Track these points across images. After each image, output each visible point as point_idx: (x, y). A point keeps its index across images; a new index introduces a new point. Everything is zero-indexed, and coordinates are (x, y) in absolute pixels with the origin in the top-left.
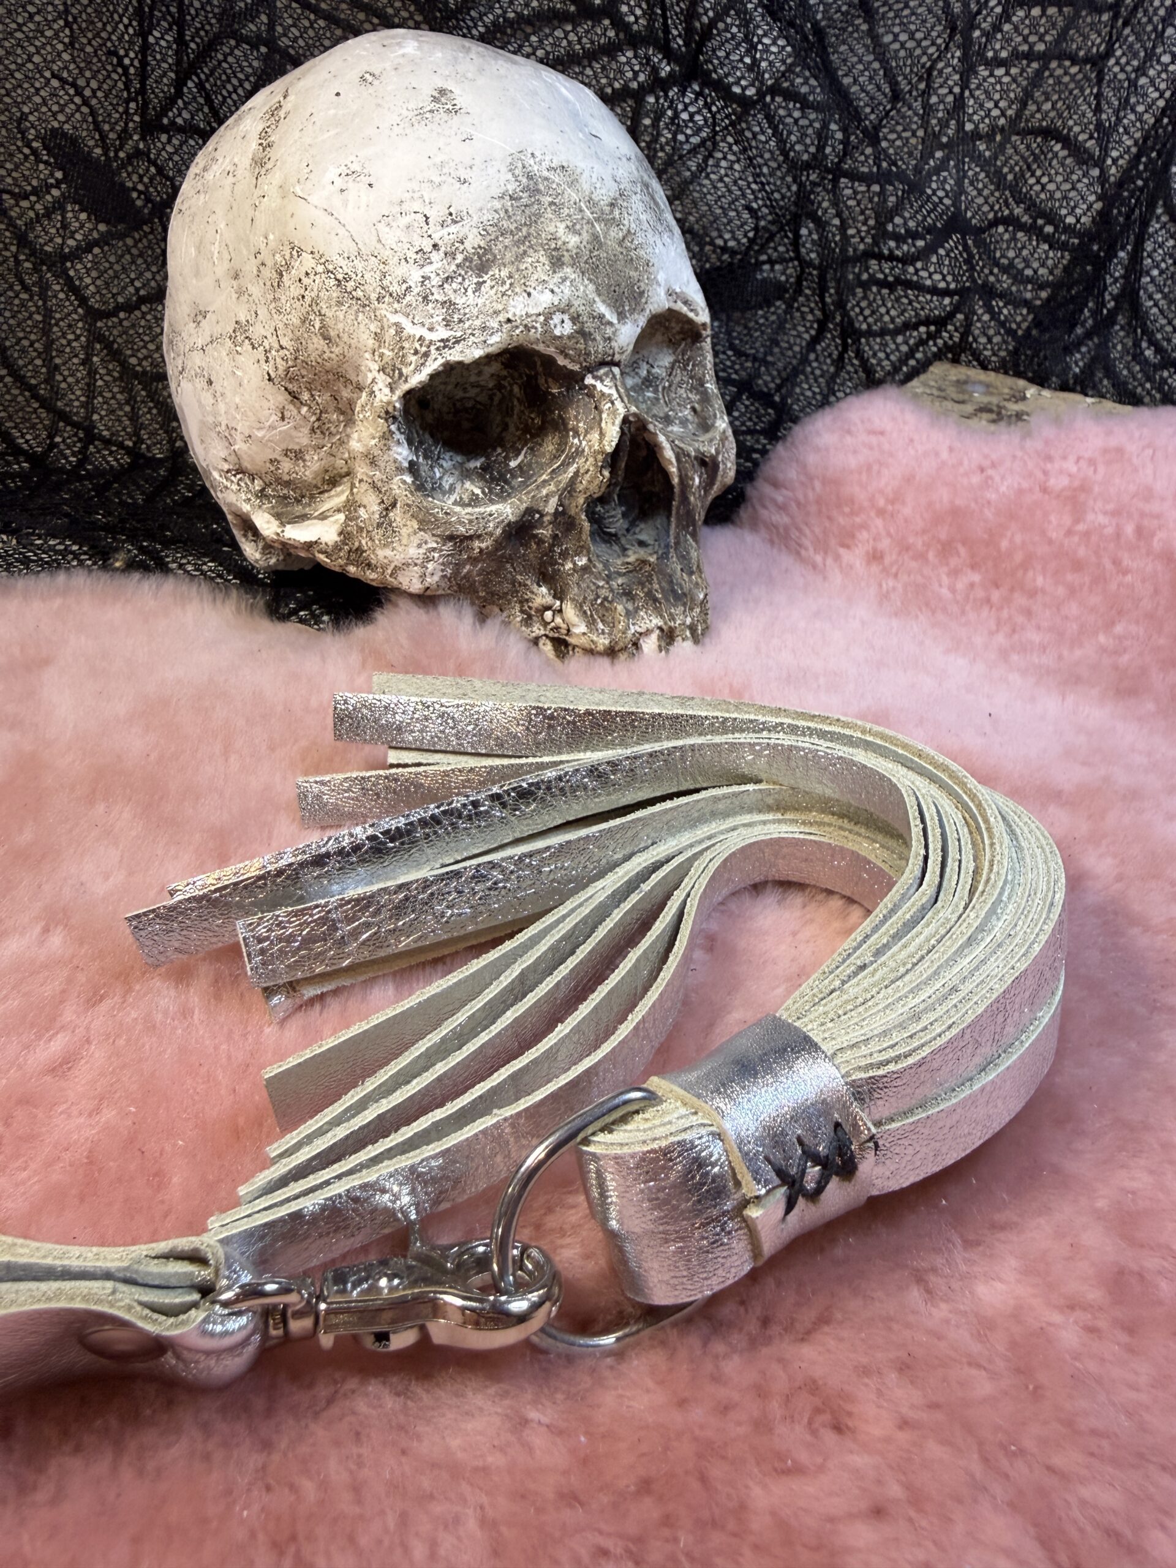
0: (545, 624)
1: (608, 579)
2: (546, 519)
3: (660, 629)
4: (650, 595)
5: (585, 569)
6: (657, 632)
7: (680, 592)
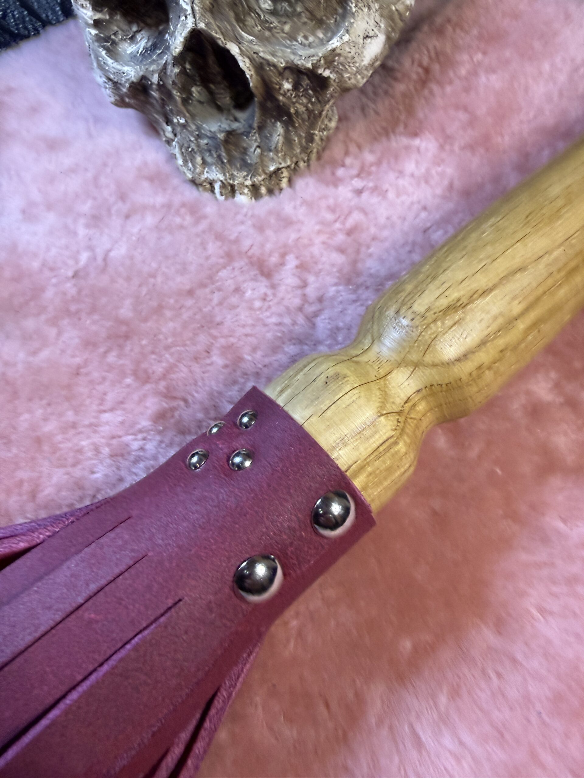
2: (154, 86)
3: (221, 181)
4: (219, 157)
5: (184, 126)
6: (220, 183)
7: (249, 162)
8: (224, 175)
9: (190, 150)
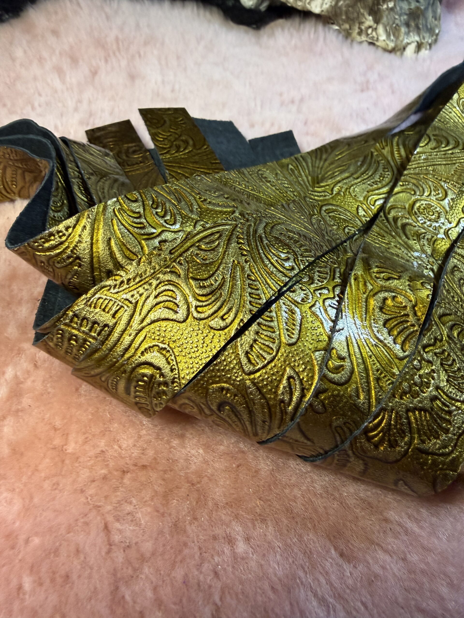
0: (368, 35)
1: (400, 15)
3: (417, 42)
4: (417, 25)
5: (392, 9)
6: (416, 43)
7: (429, 27)
8: (420, 37)
9: (394, 25)
